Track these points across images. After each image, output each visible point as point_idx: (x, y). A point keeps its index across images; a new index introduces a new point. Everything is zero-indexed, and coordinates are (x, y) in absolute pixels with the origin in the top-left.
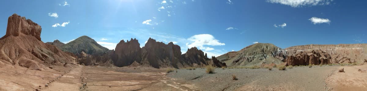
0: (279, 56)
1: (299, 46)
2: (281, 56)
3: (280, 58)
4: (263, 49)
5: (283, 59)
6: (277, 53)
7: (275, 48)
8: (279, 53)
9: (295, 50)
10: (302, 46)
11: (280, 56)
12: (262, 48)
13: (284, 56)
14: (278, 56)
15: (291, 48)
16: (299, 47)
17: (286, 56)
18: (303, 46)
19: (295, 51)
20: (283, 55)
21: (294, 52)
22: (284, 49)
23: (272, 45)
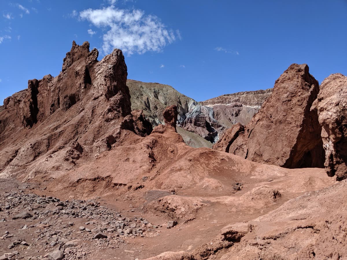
0: (195, 124)
1: (248, 93)
2: (199, 125)
3: (199, 129)
4: (148, 102)
5: (207, 132)
6: (188, 115)
7: (182, 101)
8: (194, 116)
9: (236, 106)
10: (257, 93)
11: (197, 123)
12: (145, 98)
13: (208, 127)
14: (193, 124)
15: (222, 100)
16: (250, 96)
17: (212, 125)
18: (262, 92)
19: (236, 109)
20: (206, 122)
21: (234, 113)
22: (204, 101)
23: (170, 91)
